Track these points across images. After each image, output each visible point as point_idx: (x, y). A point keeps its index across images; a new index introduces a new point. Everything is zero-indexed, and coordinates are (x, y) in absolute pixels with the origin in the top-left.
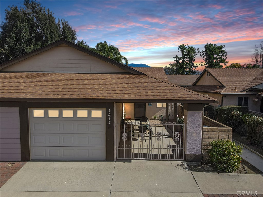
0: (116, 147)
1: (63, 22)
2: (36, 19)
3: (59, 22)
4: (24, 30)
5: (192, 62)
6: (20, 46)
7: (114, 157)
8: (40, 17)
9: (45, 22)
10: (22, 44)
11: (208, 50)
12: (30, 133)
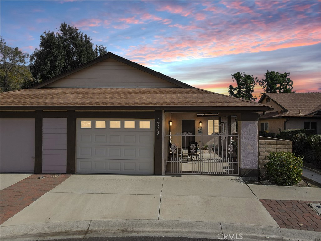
0: (165, 161)
1: (101, 48)
2: (73, 46)
3: (96, 49)
4: (60, 57)
5: (249, 93)
6: (55, 74)
7: (163, 171)
8: (77, 43)
9: (82, 48)
10: (57, 72)
11: (268, 79)
12: (77, 145)
